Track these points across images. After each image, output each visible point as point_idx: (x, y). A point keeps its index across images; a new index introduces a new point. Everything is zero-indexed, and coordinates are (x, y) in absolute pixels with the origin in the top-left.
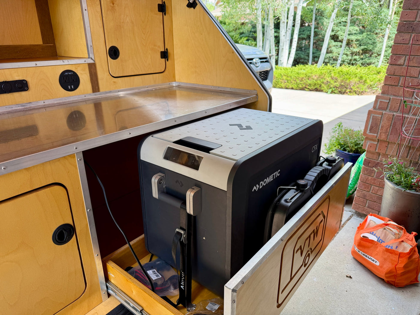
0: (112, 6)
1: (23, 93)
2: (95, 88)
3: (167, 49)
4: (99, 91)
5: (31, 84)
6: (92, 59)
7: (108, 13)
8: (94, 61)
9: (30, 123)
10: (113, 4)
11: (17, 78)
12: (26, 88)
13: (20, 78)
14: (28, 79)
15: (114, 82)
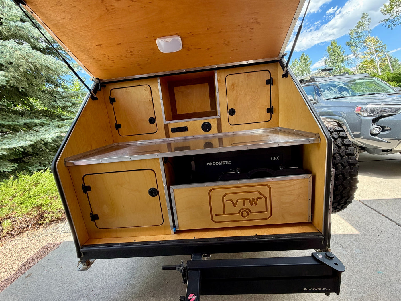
0: (233, 87)
1: (186, 132)
2: (220, 130)
3: (272, 107)
4: (221, 132)
5: (189, 129)
6: (219, 116)
7: (230, 91)
8: (220, 117)
9: (187, 145)
10: (233, 86)
11: (184, 126)
12: (187, 130)
13: (185, 126)
14: (188, 126)
15: (231, 128)
